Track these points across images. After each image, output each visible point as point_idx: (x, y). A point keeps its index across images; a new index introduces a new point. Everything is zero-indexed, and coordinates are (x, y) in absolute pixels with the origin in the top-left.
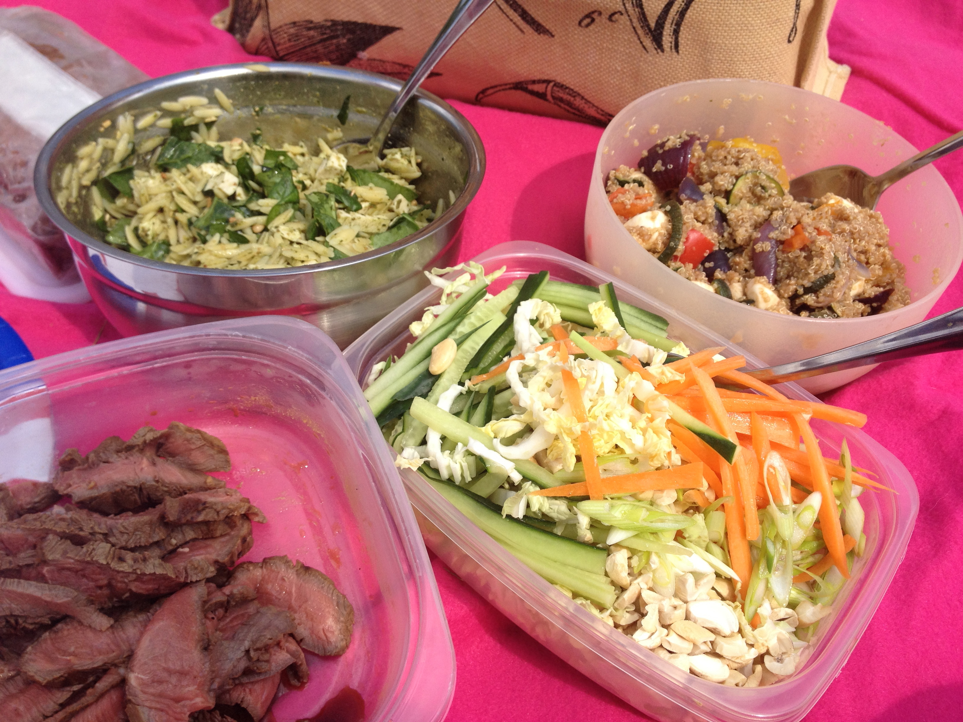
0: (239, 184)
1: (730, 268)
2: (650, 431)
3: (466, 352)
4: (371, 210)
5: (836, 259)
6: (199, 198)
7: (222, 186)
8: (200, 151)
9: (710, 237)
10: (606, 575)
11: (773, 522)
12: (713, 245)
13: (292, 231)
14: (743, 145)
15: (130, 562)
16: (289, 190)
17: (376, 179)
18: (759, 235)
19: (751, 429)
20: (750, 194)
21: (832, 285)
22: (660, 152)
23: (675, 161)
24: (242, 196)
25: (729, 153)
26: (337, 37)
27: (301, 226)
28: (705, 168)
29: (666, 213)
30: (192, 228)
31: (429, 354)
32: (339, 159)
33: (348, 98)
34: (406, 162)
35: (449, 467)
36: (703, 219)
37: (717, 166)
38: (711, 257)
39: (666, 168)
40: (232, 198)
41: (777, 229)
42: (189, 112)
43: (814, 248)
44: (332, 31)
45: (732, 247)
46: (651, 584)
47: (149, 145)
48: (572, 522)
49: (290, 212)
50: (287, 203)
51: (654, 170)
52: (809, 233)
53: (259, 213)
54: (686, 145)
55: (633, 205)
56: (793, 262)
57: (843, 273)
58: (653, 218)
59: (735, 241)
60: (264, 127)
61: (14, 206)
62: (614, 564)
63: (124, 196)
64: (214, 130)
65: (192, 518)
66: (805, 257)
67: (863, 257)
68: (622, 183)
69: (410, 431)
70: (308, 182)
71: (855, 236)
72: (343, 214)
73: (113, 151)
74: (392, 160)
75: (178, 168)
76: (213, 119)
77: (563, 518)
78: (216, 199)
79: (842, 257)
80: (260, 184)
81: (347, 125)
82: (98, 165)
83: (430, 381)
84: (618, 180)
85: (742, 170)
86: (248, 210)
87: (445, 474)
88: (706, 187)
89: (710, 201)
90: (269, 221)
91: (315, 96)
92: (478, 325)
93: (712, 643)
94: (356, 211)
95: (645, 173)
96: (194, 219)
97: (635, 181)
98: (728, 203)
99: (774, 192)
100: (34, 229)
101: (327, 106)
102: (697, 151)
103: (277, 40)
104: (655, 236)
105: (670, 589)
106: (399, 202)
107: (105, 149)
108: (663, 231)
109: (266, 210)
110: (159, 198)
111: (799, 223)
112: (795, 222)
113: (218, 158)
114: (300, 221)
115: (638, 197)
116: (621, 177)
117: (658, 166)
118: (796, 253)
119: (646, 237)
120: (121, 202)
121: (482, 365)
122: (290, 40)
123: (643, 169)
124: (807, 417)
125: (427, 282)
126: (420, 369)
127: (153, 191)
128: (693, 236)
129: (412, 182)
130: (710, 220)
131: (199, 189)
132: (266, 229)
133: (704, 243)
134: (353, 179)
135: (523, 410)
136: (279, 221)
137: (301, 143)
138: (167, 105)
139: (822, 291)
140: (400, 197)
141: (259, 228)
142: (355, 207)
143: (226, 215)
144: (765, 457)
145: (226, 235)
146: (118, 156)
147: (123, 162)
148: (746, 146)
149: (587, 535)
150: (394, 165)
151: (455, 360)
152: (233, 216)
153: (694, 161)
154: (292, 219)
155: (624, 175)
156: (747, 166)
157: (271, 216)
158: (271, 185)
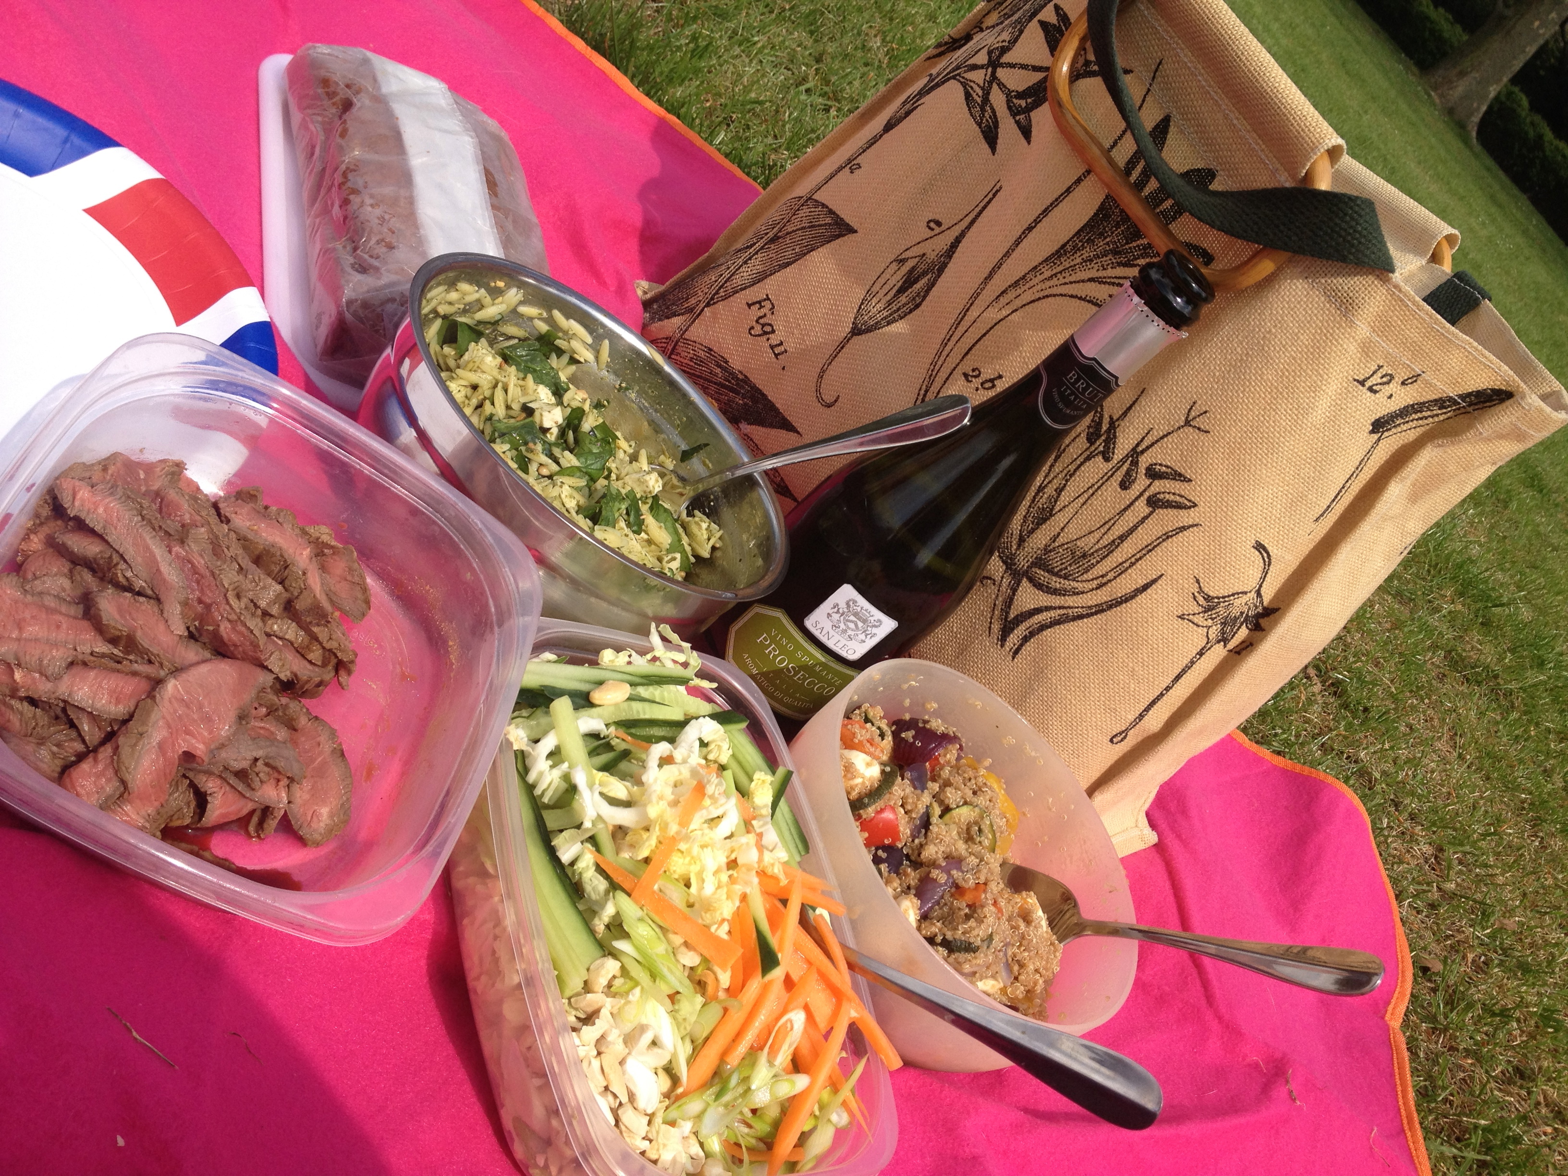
0: (559, 426)
1: (898, 874)
2: (725, 890)
3: (631, 708)
4: (645, 544)
5: (990, 938)
6: (516, 406)
7: (545, 414)
8: (548, 374)
9: (901, 829)
10: (588, 970)
11: (753, 1064)
12: (900, 840)
13: (571, 497)
14: (993, 782)
15: (243, 606)
16: (598, 466)
17: (669, 524)
18: (944, 864)
19: (801, 978)
20: (965, 828)
21: (969, 956)
22: (921, 725)
23: (925, 744)
24: (552, 436)
25: (975, 778)
26: (737, 393)
27: (582, 501)
28: (946, 772)
29: (883, 772)
30: (488, 423)
31: (600, 683)
32: (657, 481)
33: (706, 445)
34: (706, 537)
35: (541, 774)
36: (909, 807)
37: (957, 780)
38: (889, 849)
39: (914, 742)
40: (545, 431)
41: (963, 872)
42: (568, 336)
43: (979, 911)
44: (737, 385)
45: (913, 858)
46: (615, 1011)
47: (511, 330)
48: (596, 908)
49: (583, 483)
50: (586, 473)
51: (903, 735)
52: (987, 897)
53: (557, 462)
54: (945, 739)
55: (860, 742)
56: (952, 912)
57: (986, 955)
58: (868, 765)
59: (919, 855)
60: (613, 404)
61: (349, 270)
62: (602, 966)
63: (455, 349)
64: (573, 368)
65: (311, 623)
66: (966, 915)
67: (1016, 968)
68: (867, 720)
69: (533, 723)
70: (613, 477)
71: (1025, 943)
72: (622, 524)
73: (482, 307)
74: (697, 523)
75: (518, 370)
76: (582, 360)
77: (594, 897)
78: (531, 419)
79: (997, 943)
80: (576, 441)
81: (683, 465)
82: (462, 306)
83: (582, 702)
84: (866, 716)
85: (975, 799)
86: (550, 451)
87: (531, 778)
88: (935, 787)
89: (926, 798)
90: (557, 473)
91: (680, 419)
92: (657, 700)
93: (621, 1104)
94: (634, 532)
95: (893, 732)
96: (495, 418)
97: (879, 728)
98: (941, 817)
99: (986, 843)
100: (350, 303)
101: (682, 434)
102: (950, 754)
103: (679, 350)
104: (859, 781)
105: (628, 1027)
106: (674, 559)
107: (478, 301)
108: (868, 784)
109: (565, 463)
110: (484, 376)
111: (985, 884)
112: (982, 880)
113: (558, 392)
114: (583, 496)
115: (871, 742)
116: (871, 715)
117: (908, 735)
118: (961, 904)
119: (849, 775)
120: (448, 350)
121: (633, 731)
122: (691, 359)
123: (894, 728)
124: (853, 1014)
125: (647, 633)
126: (584, 687)
127: (484, 367)
128: (888, 815)
129: (697, 557)
130: (914, 815)
131: (523, 400)
132: (550, 477)
133: (892, 829)
134: (651, 509)
135: (639, 783)
136: (568, 481)
137: (633, 443)
138: (557, 314)
139: (957, 954)
140: (678, 556)
141: (545, 472)
142: (635, 528)
143: (529, 438)
144: (792, 1010)
145: (514, 453)
146: (480, 315)
147: (480, 322)
148: (995, 786)
149: (600, 927)
150: (694, 529)
151: (616, 705)
152: (535, 444)
153: (942, 760)
154: (578, 489)
155: (875, 717)
156: (981, 800)
157: (563, 471)
158: (586, 450)
